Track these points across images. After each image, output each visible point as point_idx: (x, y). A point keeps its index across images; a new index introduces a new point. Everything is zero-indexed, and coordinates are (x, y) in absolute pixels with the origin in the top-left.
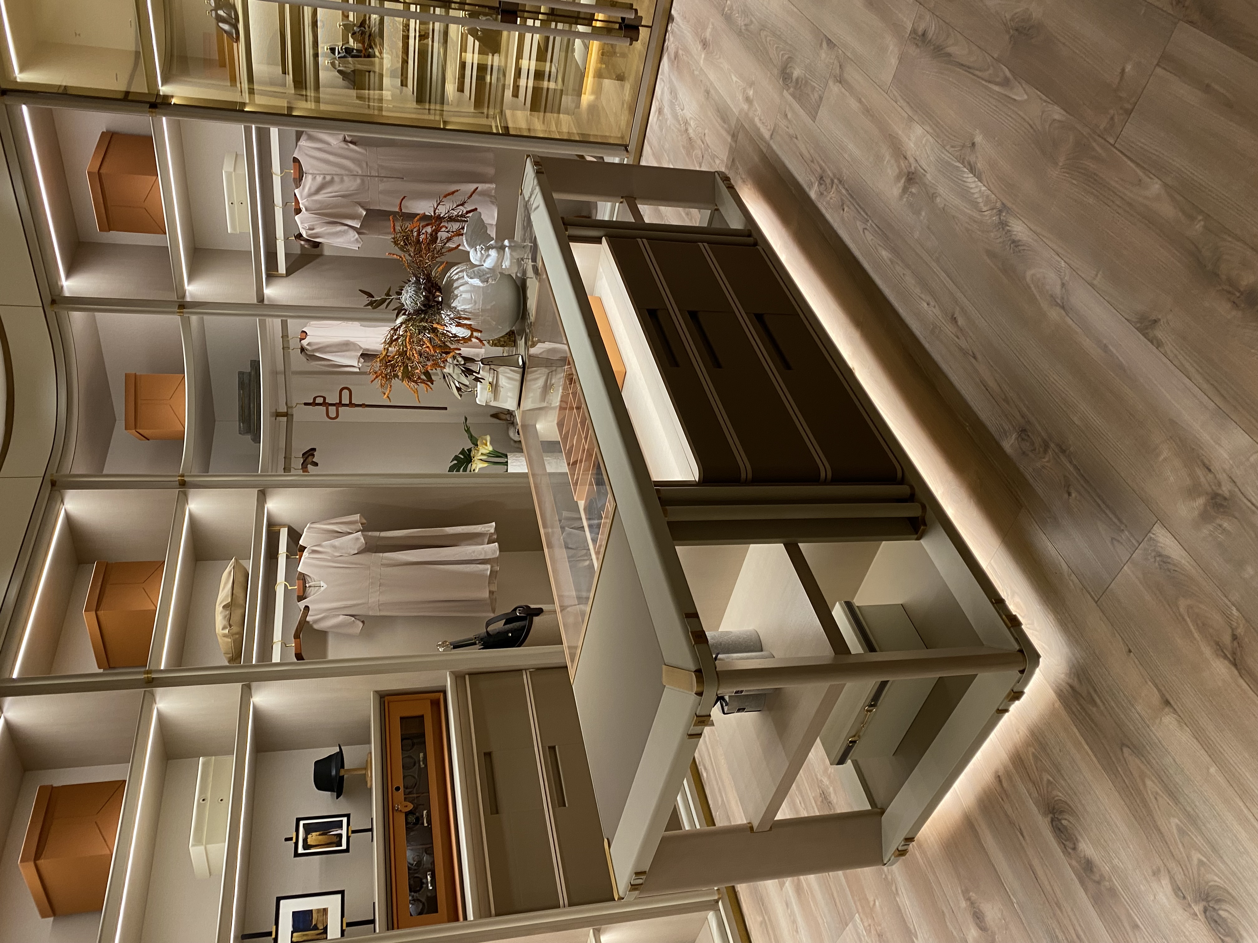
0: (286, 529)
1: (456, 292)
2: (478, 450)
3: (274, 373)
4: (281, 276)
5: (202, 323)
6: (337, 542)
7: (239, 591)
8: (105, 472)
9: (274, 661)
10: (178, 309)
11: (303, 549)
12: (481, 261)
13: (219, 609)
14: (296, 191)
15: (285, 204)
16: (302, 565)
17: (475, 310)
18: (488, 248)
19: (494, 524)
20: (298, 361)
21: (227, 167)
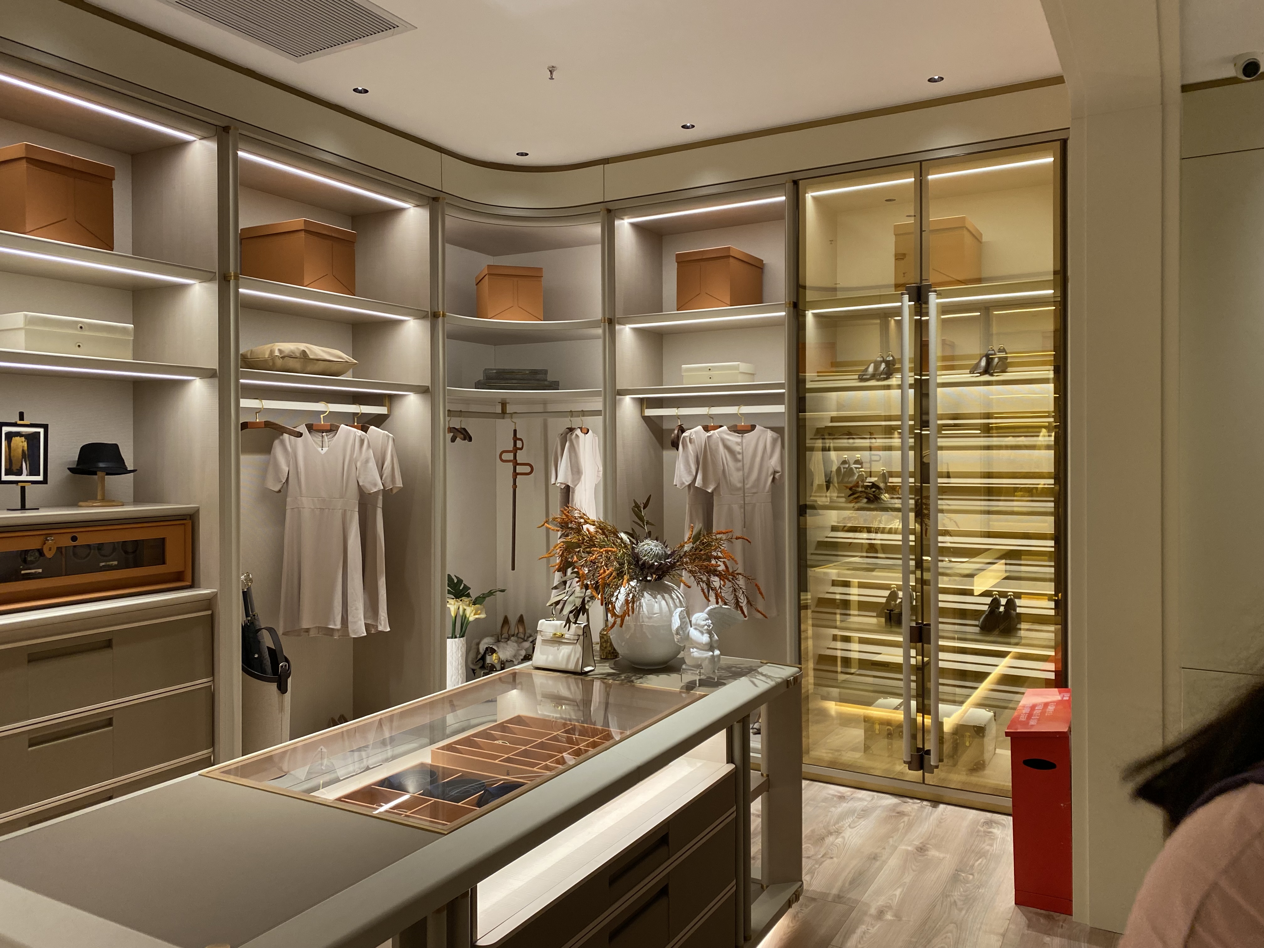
0: (386, 413)
1: (659, 596)
2: (469, 605)
3: (545, 403)
4: (642, 411)
5: (597, 337)
6: (372, 465)
7: (321, 366)
8: (447, 245)
9: (242, 401)
10: (608, 319)
11: (365, 429)
12: (696, 625)
13: (302, 346)
14: (725, 428)
15: (711, 417)
16: (348, 429)
17: (642, 617)
18: (709, 633)
19: (388, 629)
20: (559, 425)
21: (743, 367)
